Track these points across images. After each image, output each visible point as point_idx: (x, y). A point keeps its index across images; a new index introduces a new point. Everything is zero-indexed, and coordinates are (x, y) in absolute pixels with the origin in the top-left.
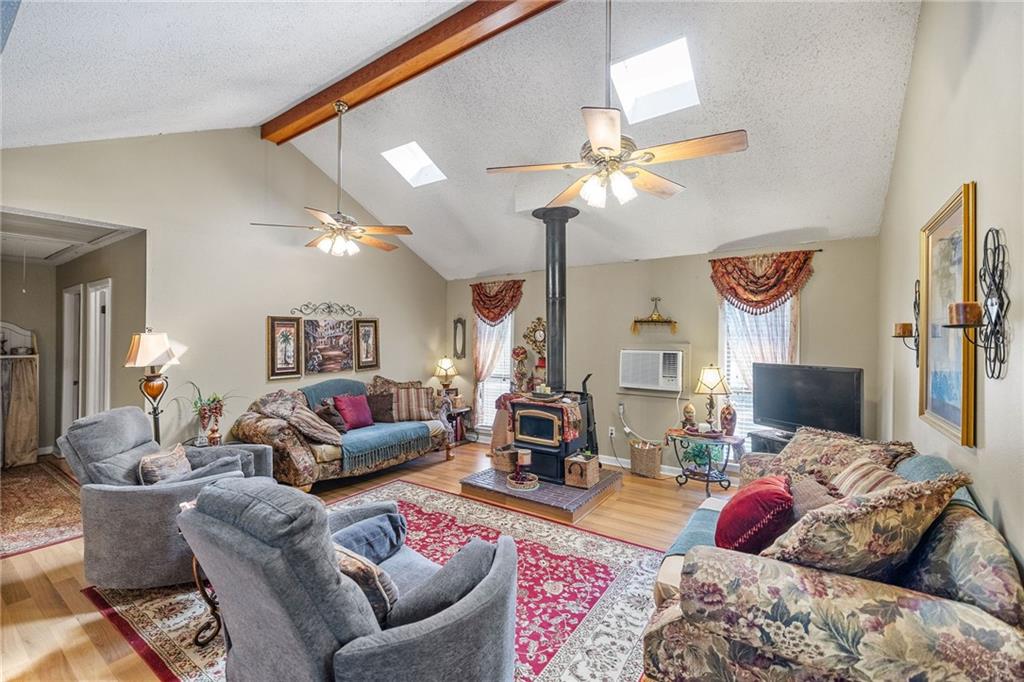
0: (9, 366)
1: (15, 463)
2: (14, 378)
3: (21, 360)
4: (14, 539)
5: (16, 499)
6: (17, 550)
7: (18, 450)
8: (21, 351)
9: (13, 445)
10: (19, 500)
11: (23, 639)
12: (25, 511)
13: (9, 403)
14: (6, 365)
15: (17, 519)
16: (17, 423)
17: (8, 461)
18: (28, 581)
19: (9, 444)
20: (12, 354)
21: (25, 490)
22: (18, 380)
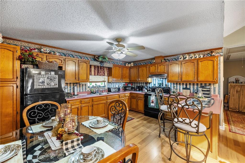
0: (240, 86)
1: (242, 111)
2: (241, 90)
3: (243, 85)
4: (239, 130)
5: (241, 120)
6: (239, 133)
7: (242, 108)
8: (243, 83)
9: (241, 106)
10: (242, 120)
11: (237, 157)
12: (242, 124)
13: (240, 96)
14: (239, 86)
15: (240, 125)
16: (242, 101)
17: (240, 110)
18: (241, 143)
19: (240, 106)
20: (241, 83)
21: (243, 119)
22: (242, 90)
